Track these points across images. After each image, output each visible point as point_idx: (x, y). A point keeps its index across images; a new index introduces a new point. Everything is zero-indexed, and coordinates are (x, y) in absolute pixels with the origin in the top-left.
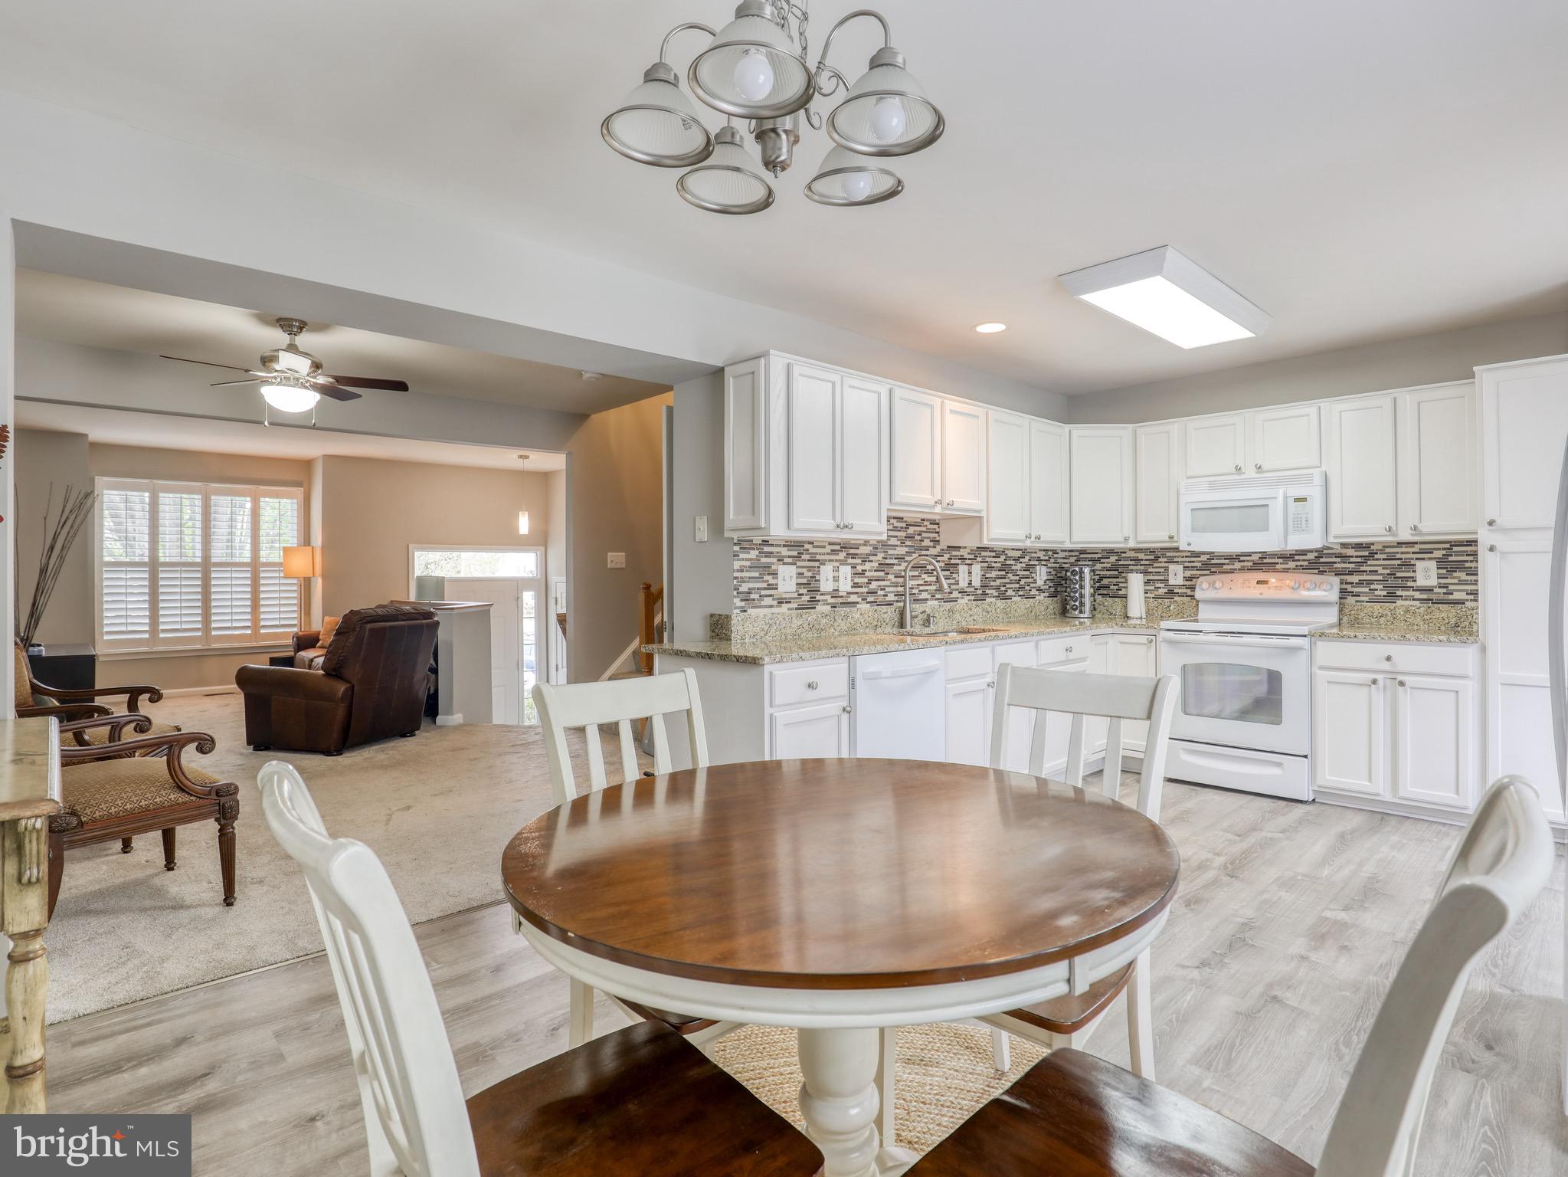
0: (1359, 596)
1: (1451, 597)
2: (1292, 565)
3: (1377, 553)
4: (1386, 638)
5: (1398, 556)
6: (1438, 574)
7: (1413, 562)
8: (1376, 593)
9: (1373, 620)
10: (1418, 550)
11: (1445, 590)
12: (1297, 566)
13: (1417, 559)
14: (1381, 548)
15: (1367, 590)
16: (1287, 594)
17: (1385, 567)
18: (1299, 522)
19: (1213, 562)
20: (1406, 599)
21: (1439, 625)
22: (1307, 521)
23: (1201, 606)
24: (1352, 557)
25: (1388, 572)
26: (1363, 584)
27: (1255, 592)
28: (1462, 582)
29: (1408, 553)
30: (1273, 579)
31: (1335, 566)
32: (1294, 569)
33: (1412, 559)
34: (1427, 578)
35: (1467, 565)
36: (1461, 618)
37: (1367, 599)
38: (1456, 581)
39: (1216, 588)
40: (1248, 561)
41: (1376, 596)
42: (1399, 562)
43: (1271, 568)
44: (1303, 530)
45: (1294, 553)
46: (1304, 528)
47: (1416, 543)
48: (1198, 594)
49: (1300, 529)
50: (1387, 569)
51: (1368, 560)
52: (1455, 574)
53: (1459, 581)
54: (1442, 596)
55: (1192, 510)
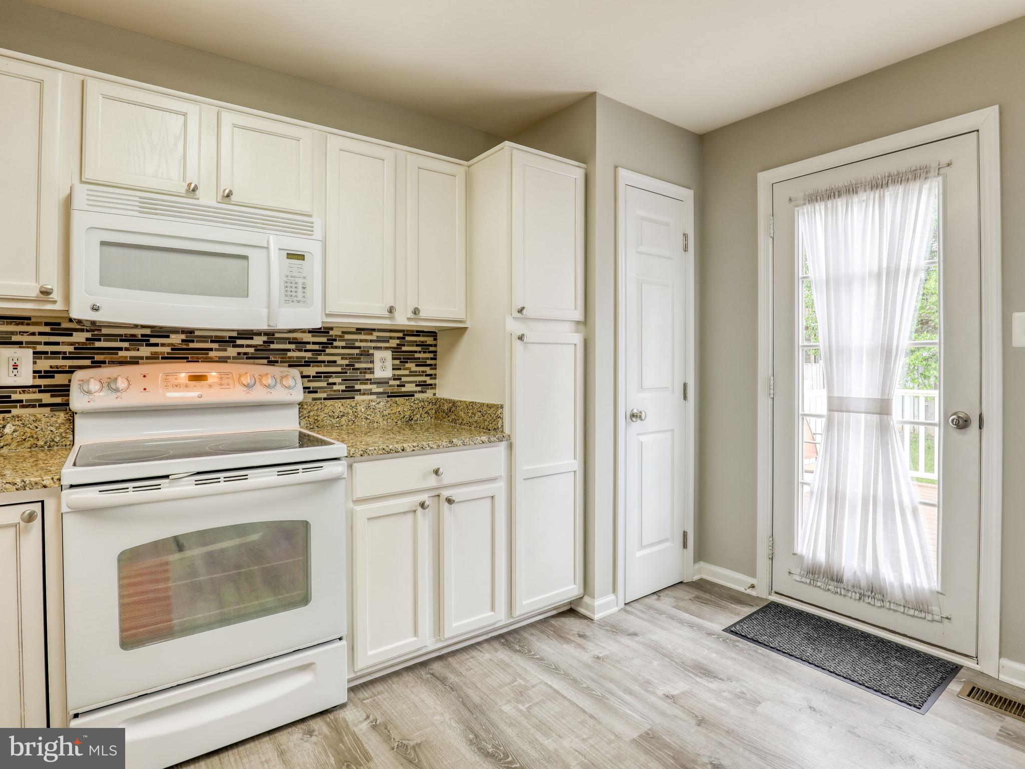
0: (316, 392)
1: (403, 389)
2: (232, 352)
3: (335, 340)
4: (435, 446)
5: (357, 344)
6: (393, 365)
7: (371, 351)
8: (335, 387)
9: (334, 421)
10: (375, 338)
11: (398, 382)
12: (239, 354)
13: (375, 348)
14: (340, 333)
15: (324, 384)
16: (238, 394)
17: (344, 357)
18: (294, 289)
19: (98, 344)
20: (364, 394)
21: (396, 420)
22: (304, 288)
23: (78, 421)
24: (309, 343)
25: (347, 362)
26: (321, 377)
27: (192, 395)
28: (413, 374)
29: (366, 341)
30: (213, 372)
31: (290, 354)
32: (234, 358)
33: (370, 347)
34: (383, 369)
35: (417, 355)
36: (414, 410)
37: (324, 395)
38: (407, 372)
39: (117, 390)
40: (163, 345)
41: (335, 391)
42: (357, 351)
43: (201, 356)
44: (299, 302)
45: (235, 334)
46: (300, 298)
47: (374, 330)
48: (77, 401)
49: (295, 299)
50: (346, 359)
51: (327, 347)
52: (407, 365)
53: (410, 372)
54: (396, 389)
55: (103, 243)
